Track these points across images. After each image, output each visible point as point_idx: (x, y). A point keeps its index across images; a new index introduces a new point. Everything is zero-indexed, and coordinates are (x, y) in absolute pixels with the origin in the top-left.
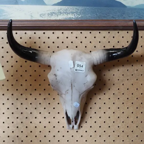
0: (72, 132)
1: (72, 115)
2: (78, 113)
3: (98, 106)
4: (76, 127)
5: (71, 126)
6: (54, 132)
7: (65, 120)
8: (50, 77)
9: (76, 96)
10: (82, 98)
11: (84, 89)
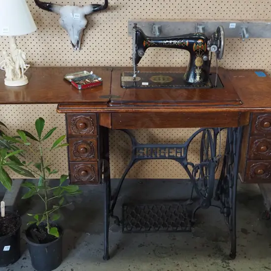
0: (77, 52)
1: (75, 43)
2: (78, 41)
3: (88, 39)
4: (78, 49)
5: (75, 49)
6: (65, 52)
7: (71, 46)
8: (61, 22)
9: (76, 32)
10: (80, 33)
11: (80, 28)
